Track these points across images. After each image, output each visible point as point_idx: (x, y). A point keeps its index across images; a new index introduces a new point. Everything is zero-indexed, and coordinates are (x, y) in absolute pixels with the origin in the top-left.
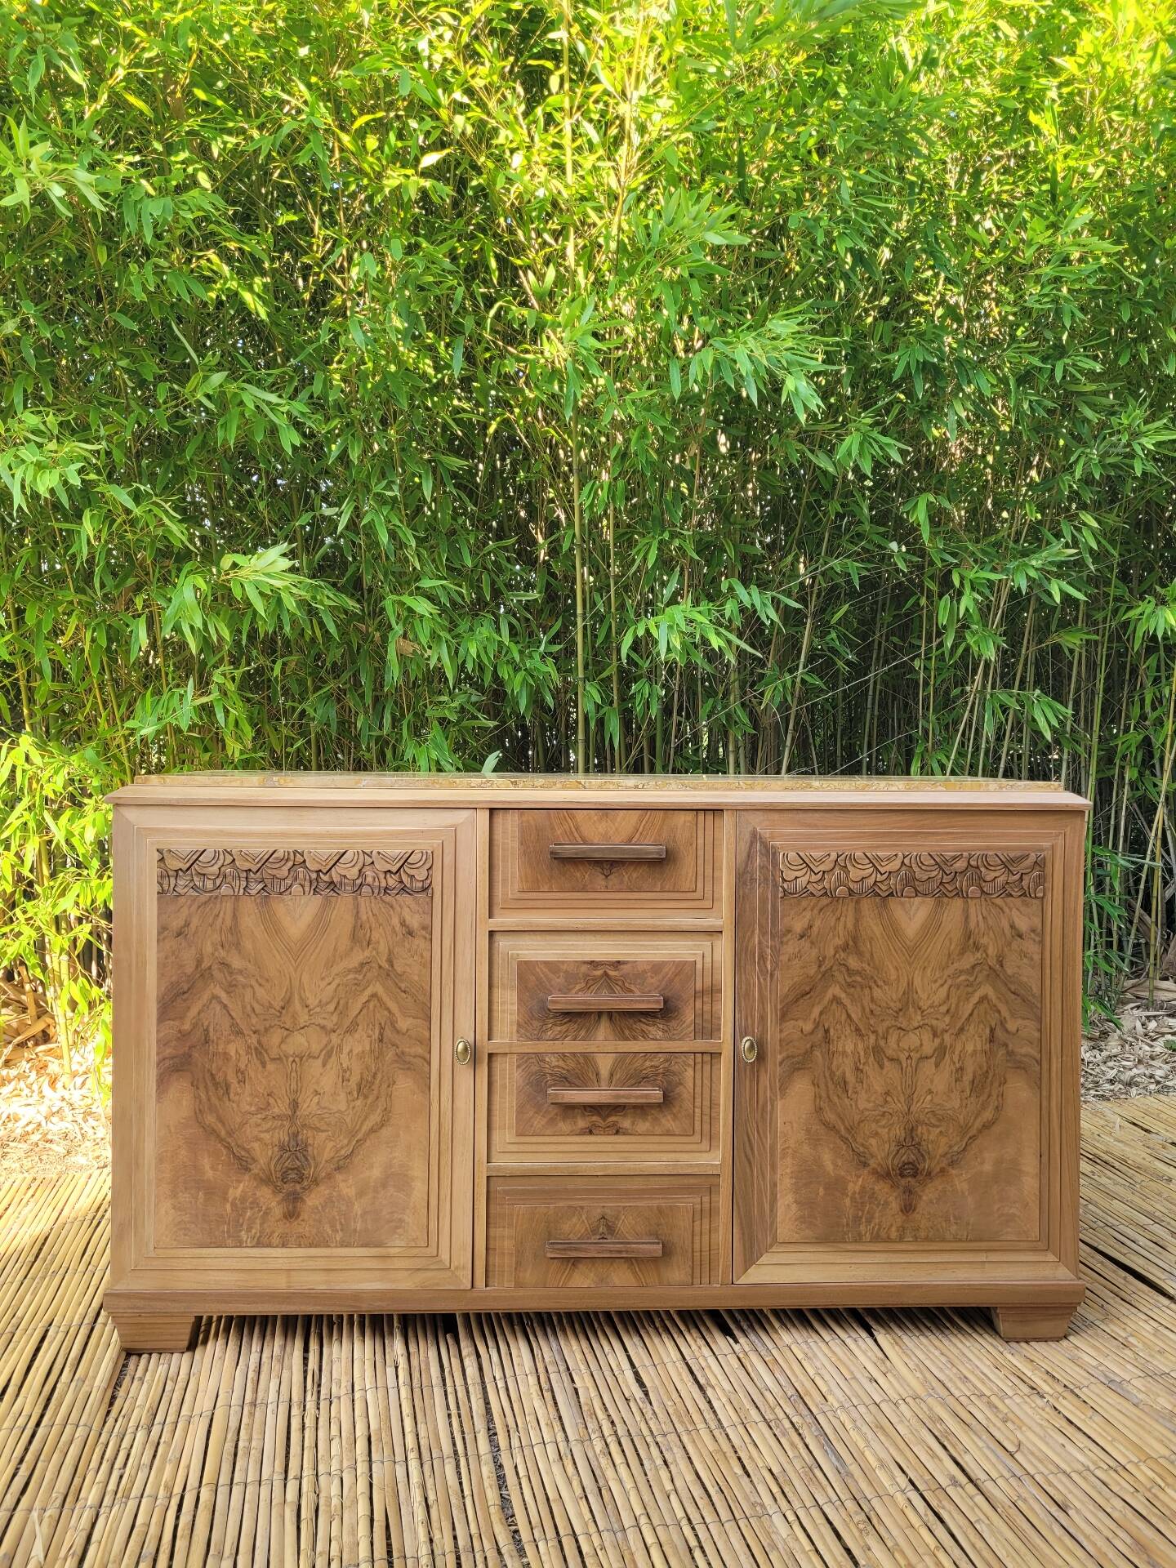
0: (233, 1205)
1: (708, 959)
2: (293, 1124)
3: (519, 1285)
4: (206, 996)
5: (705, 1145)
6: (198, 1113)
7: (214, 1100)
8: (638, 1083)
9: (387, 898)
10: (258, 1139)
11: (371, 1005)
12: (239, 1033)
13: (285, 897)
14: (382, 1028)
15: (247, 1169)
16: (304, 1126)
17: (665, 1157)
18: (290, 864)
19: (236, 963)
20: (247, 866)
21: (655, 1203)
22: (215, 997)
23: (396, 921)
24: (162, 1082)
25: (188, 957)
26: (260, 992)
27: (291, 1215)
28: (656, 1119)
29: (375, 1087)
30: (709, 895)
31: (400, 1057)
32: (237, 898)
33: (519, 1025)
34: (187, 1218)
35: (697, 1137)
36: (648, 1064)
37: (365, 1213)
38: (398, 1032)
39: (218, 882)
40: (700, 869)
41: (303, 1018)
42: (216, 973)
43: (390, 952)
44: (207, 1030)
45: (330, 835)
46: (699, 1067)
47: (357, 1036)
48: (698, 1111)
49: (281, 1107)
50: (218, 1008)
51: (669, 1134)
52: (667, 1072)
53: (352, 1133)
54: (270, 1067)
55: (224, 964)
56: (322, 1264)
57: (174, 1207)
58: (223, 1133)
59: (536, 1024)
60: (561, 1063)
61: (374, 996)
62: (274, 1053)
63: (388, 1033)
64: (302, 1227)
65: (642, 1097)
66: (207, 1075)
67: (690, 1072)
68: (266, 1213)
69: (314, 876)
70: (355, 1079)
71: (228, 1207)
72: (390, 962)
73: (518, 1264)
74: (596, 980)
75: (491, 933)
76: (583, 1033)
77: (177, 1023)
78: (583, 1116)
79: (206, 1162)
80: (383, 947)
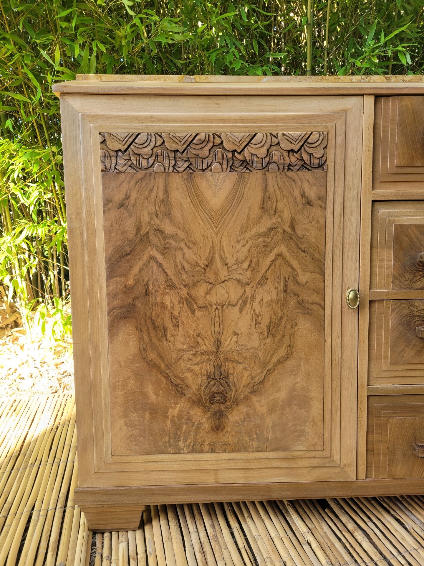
0: (172, 421)
2: (217, 358)
3: (392, 477)
4: (145, 257)
6: (142, 351)
7: (154, 340)
9: (290, 174)
10: (190, 370)
11: (278, 263)
12: (172, 286)
13: (208, 174)
14: (286, 281)
15: (182, 394)
16: (226, 359)
18: (210, 145)
19: (169, 229)
20: (174, 147)
22: (152, 258)
23: (297, 193)
24: (113, 327)
25: (130, 224)
26: (189, 253)
27: (217, 428)
29: (281, 328)
31: (301, 304)
32: (167, 174)
33: (394, 277)
34: (136, 432)
37: (274, 426)
38: (299, 284)
39: (151, 161)
41: (223, 274)
42: (152, 237)
43: (292, 219)
44: (147, 285)
45: (242, 120)
47: (266, 288)
49: (207, 345)
50: (155, 266)
53: (263, 365)
54: (198, 313)
55: (159, 231)
56: (242, 465)
57: (126, 424)
58: (163, 366)
59: (408, 276)
61: (280, 255)
62: (201, 302)
63: (291, 285)
64: (227, 437)
66: (149, 322)
68: (198, 428)
69: (230, 155)
70: (265, 322)
71: (168, 423)
72: (293, 227)
73: (391, 461)
75: (373, 203)
77: (122, 279)
79: (150, 389)
80: (286, 215)
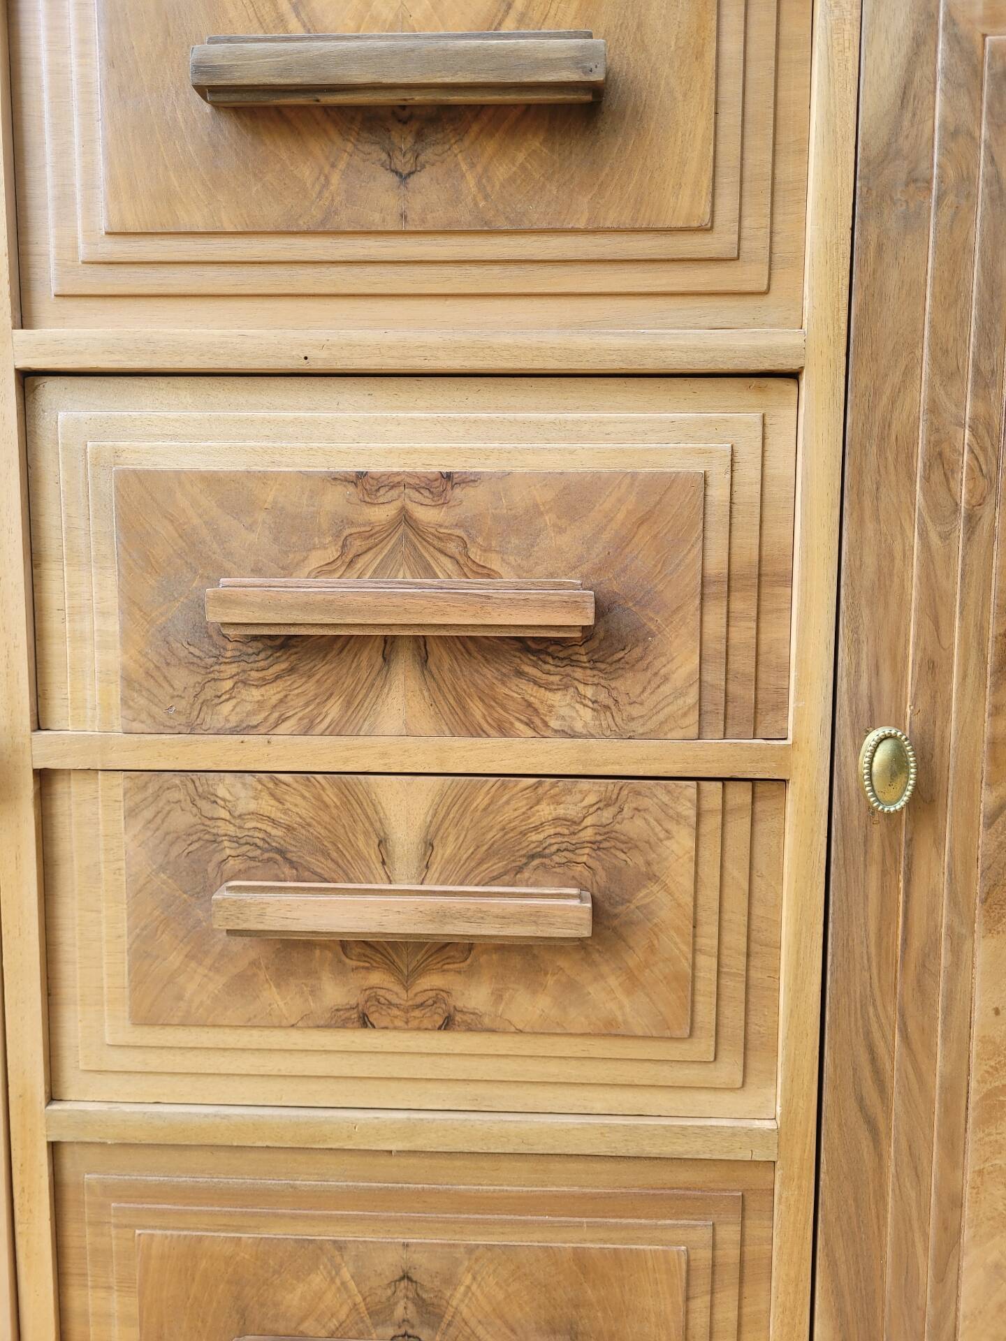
1: (749, 472)
5: (729, 1069)
8: (514, 873)
17: (600, 1100)
21: (566, 1242)
28: (571, 986)
30: (756, 244)
33: (128, 681)
35: (703, 1046)
36: (546, 811)
40: (729, 147)
46: (712, 824)
48: (707, 964)
51: (610, 1031)
52: (606, 840)
60: (267, 805)
65: (518, 918)
67: (683, 841)
74: (374, 537)
75: (28, 379)
76: (334, 710)
78: (340, 970)
